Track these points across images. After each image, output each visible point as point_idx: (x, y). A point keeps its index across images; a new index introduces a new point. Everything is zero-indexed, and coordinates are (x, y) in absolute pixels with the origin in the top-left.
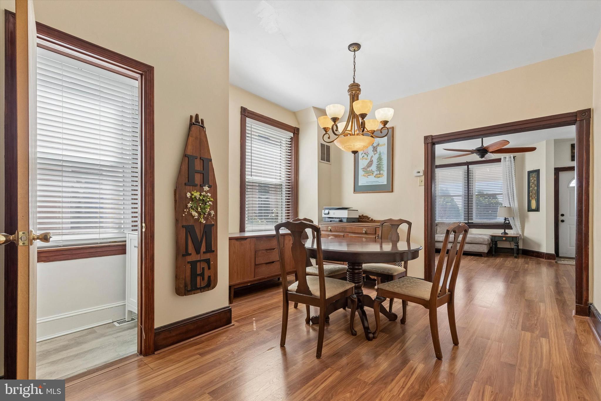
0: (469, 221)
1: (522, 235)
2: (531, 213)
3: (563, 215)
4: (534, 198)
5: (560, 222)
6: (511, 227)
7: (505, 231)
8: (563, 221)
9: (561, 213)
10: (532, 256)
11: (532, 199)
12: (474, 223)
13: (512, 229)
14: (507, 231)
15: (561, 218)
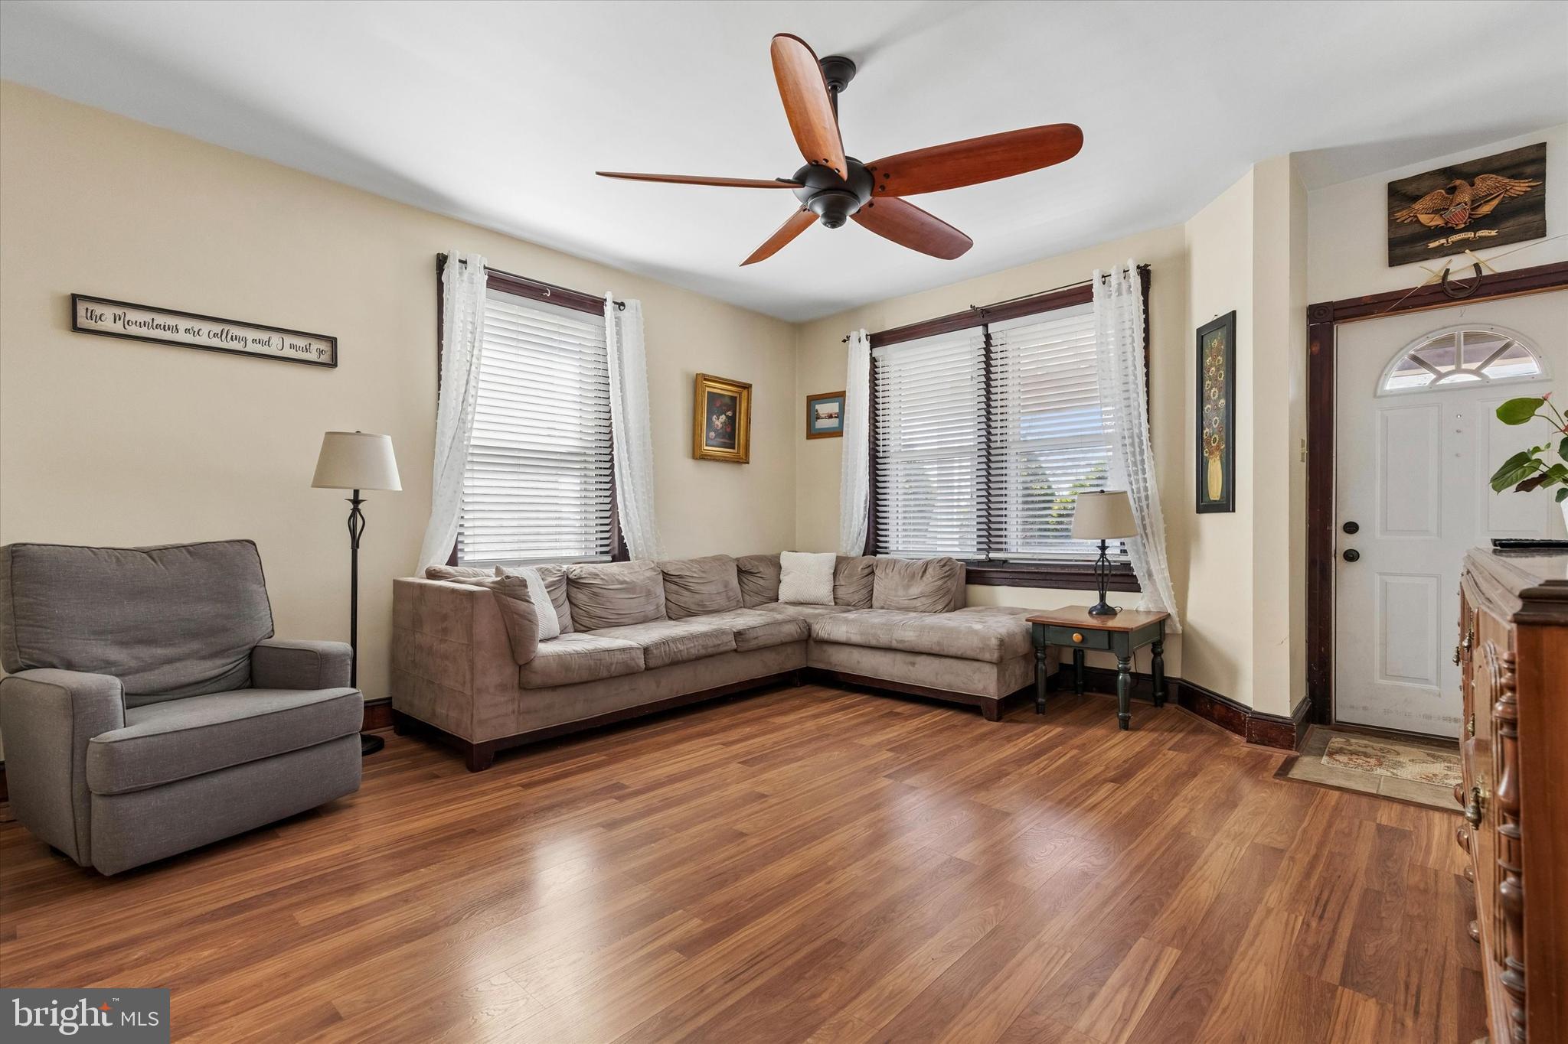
0: (992, 555)
1: (1176, 619)
2: (1209, 519)
3: (1351, 528)
4: (1218, 446)
5: (1339, 566)
6: (1134, 580)
7: (1102, 597)
8: (1351, 556)
9: (1342, 514)
10: (1209, 716)
11: (1211, 453)
12: (1011, 561)
13: (1138, 589)
14: (1114, 599)
15: (1342, 542)
